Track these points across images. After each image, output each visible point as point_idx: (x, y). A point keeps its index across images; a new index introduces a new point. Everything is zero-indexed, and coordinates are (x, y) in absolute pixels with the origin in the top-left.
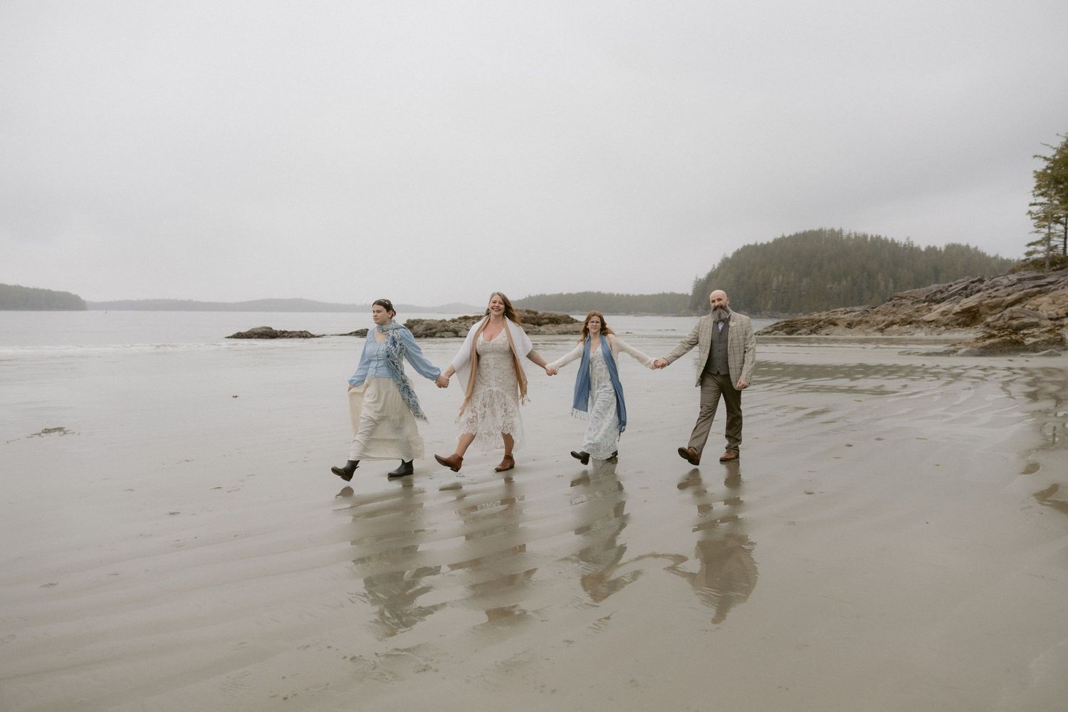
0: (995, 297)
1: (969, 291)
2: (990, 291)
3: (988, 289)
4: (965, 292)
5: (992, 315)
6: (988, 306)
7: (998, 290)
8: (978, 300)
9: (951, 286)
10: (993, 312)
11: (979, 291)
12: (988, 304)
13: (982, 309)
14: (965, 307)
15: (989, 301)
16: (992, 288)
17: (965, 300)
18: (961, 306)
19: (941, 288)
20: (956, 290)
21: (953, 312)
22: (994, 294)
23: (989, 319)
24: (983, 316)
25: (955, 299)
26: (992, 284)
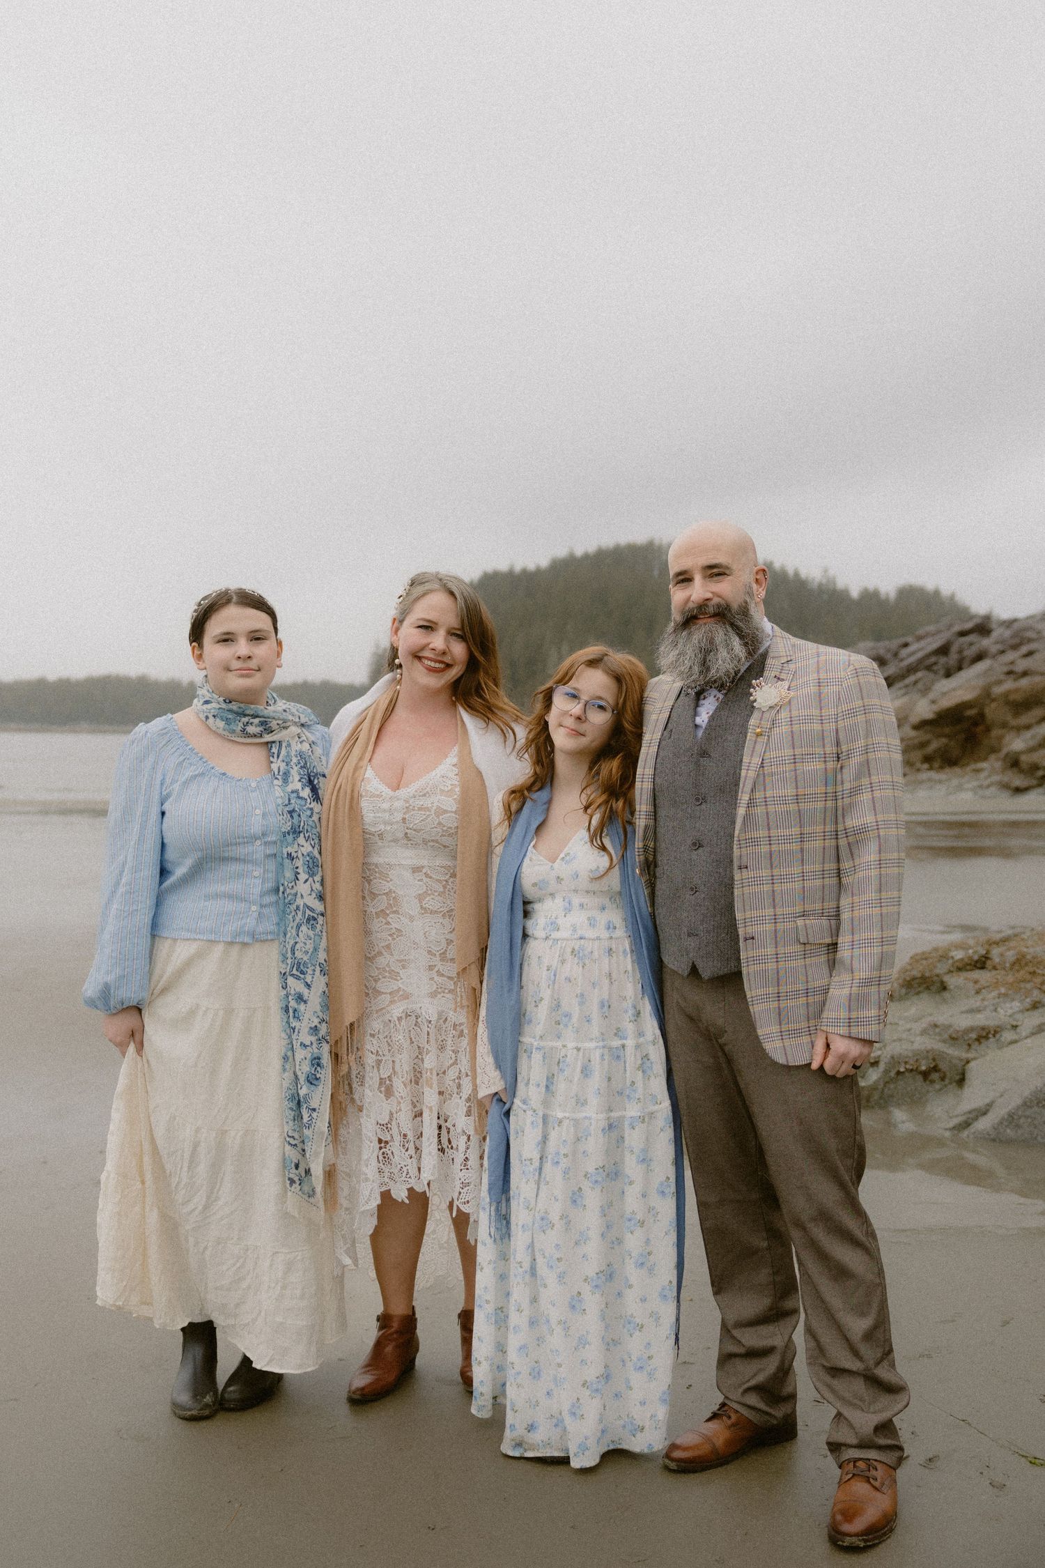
0: (1025, 674)
1: (953, 657)
2: (1011, 656)
3: (1003, 652)
4: (943, 660)
5: (1019, 729)
6: (1008, 703)
7: (1030, 654)
8: (981, 682)
9: (906, 645)
10: (1024, 719)
11: (979, 657)
12: (1006, 694)
13: (993, 712)
14: (946, 703)
15: (1009, 685)
16: (1015, 647)
17: (944, 685)
18: (933, 702)
19: (882, 652)
20: (920, 655)
21: (915, 719)
22: (1022, 665)
23: (1017, 744)
24: (995, 733)
25: (916, 683)
26: (1012, 637)
